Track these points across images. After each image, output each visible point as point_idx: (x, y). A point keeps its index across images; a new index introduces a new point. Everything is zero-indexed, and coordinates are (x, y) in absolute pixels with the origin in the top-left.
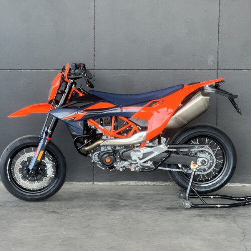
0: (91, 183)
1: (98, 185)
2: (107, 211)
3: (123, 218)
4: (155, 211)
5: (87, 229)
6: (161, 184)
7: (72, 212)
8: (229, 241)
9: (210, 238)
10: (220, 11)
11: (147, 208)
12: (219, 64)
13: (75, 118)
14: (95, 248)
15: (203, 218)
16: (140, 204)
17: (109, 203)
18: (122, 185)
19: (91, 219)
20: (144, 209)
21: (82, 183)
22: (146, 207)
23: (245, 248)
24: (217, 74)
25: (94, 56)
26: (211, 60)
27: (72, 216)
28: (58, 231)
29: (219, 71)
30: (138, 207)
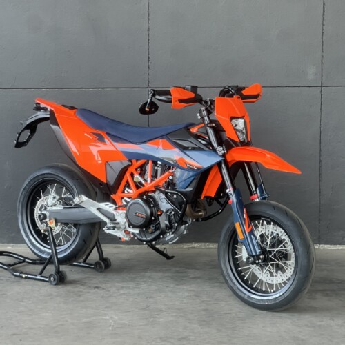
2: (172, 286)
3: (195, 295)
5: (146, 312)
7: (122, 287)
9: (319, 323)
10: (324, 4)
12: (323, 78)
14: (160, 339)
16: (216, 275)
18: (188, 249)
19: (151, 297)
24: (321, 92)
25: (149, 68)
26: (312, 73)
27: (124, 294)
28: (105, 315)
29: (323, 88)
30: (214, 279)
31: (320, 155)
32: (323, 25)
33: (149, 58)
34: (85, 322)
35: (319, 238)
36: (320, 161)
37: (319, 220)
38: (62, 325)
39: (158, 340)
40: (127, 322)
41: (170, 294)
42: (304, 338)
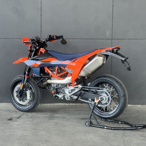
2: (47, 120)
3: (56, 124)
4: (74, 120)
5: (34, 130)
6: (79, 105)
7: (27, 121)
8: (115, 137)
9: (104, 135)
12: (113, 36)
13: (35, 66)
14: (38, 141)
16: (66, 116)
17: (49, 116)
18: (57, 106)
19: (37, 125)
20: (68, 119)
22: (69, 118)
23: (124, 141)
24: (112, 41)
25: (41, 31)
26: (108, 34)
28: (17, 132)
30: (65, 118)
31: (112, 68)
32: (113, 14)
33: (41, 26)
34: (8, 134)
39: (37, 142)
40: (25, 135)
41: (46, 124)
42: (97, 141)
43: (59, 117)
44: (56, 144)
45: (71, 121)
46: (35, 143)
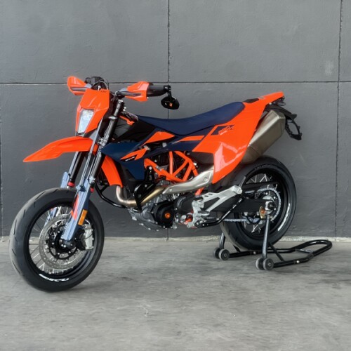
0: (165, 239)
1: (174, 241)
2: (198, 276)
3: (222, 285)
5: (178, 301)
7: (150, 278)
9: (348, 311)
11: (250, 272)
12: (341, 74)
13: (136, 156)
14: (197, 325)
15: (331, 285)
16: (239, 266)
17: (197, 266)
19: (180, 287)
20: (247, 274)
21: (152, 239)
22: (248, 270)
24: (338, 87)
25: (169, 63)
26: (329, 69)
27: (152, 284)
28: (139, 304)
29: (340, 83)
30: (238, 270)
31: (337, 149)
32: (341, 21)
33: (169, 53)
34: (120, 310)
35: (336, 231)
36: (337, 155)
37: (336, 213)
38: (99, 313)
39: (195, 326)
40: (161, 310)
41: (198, 284)
42: (335, 324)
43: (223, 269)
44: (243, 331)
45: (255, 278)
46: (190, 329)
